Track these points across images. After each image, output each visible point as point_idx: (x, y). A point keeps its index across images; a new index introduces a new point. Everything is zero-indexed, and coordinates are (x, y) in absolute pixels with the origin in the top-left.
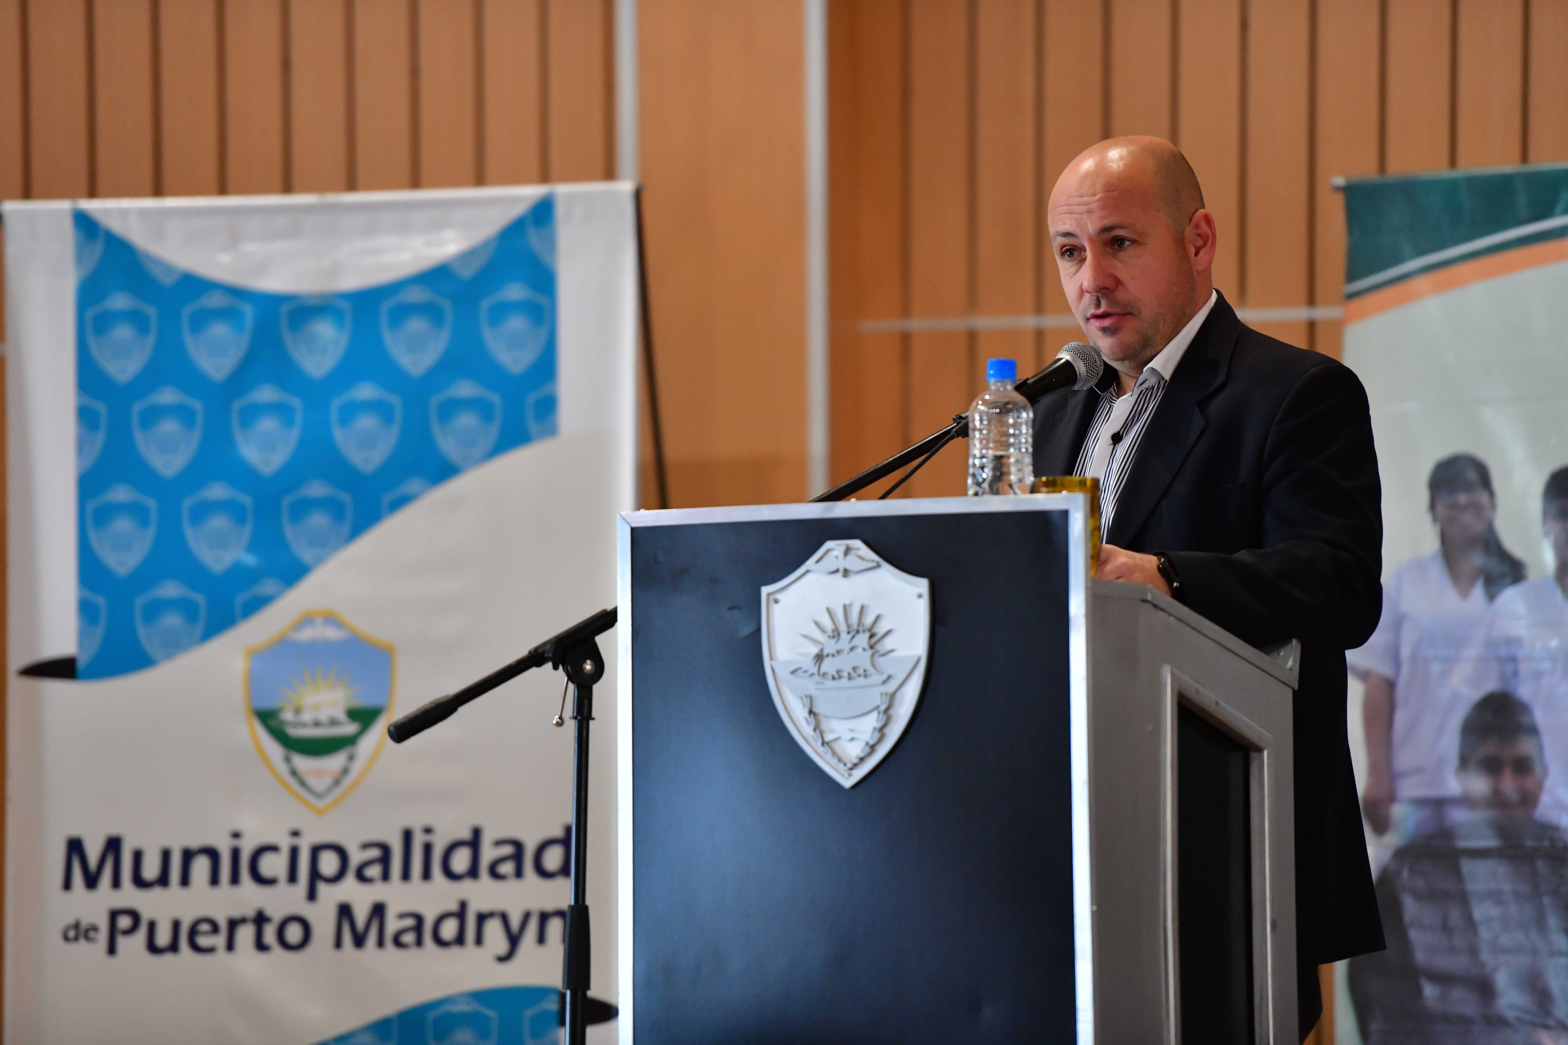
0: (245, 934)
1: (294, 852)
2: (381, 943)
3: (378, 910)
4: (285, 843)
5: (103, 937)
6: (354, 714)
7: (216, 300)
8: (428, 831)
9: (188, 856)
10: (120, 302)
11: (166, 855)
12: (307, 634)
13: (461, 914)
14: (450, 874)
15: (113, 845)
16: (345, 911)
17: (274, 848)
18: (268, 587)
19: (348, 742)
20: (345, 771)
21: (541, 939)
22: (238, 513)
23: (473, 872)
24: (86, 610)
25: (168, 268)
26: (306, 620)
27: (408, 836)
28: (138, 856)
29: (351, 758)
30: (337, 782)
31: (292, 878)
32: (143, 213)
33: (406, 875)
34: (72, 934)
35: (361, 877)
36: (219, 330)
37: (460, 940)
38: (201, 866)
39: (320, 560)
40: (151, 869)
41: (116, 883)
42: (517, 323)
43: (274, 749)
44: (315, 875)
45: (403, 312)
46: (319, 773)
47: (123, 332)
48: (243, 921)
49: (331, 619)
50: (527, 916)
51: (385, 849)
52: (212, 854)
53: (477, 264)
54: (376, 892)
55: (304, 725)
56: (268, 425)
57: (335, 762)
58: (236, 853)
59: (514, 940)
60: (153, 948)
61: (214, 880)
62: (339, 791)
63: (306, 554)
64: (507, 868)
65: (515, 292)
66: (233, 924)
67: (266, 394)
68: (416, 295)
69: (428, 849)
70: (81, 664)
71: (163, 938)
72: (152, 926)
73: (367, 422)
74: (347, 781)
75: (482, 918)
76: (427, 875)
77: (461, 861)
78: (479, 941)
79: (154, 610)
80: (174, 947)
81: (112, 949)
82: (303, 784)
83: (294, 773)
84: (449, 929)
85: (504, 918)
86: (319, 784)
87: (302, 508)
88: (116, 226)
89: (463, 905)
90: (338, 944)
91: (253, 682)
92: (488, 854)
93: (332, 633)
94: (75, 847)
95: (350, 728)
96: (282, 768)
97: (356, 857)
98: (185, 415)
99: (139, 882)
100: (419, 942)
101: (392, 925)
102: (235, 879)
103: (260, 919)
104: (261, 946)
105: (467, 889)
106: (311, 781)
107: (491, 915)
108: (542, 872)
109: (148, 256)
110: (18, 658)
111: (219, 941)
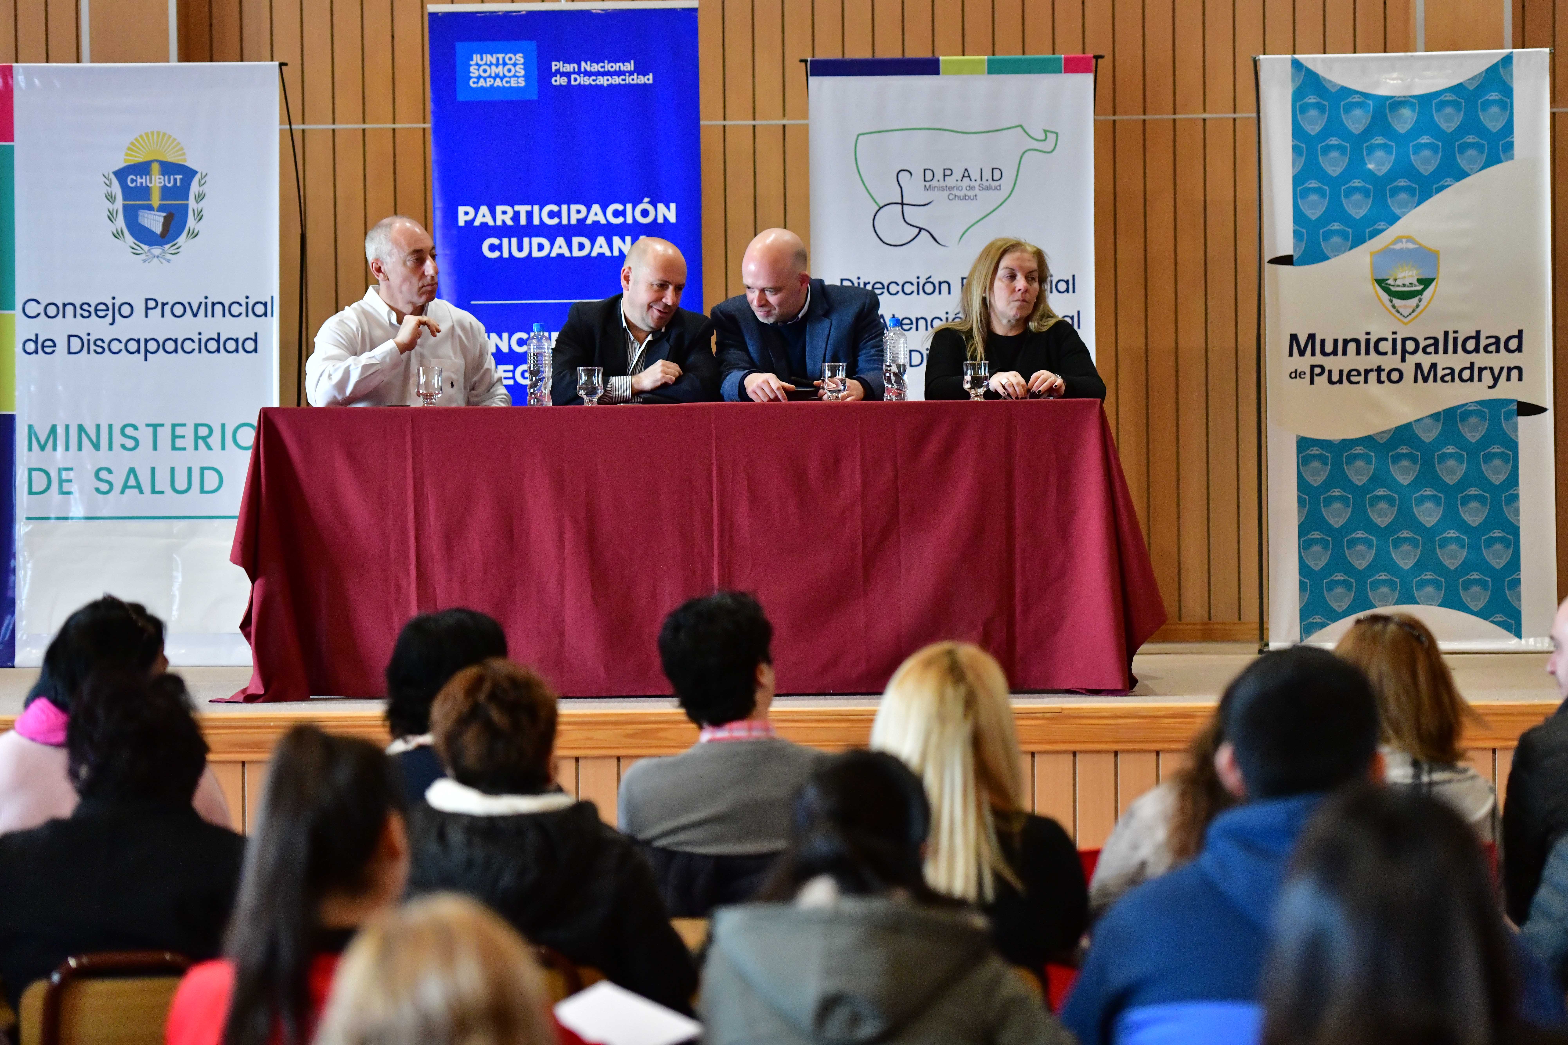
0: (1373, 376)
1: (1394, 340)
2: (1435, 380)
3: (1434, 366)
4: (1390, 337)
5: (1308, 376)
6: (1420, 281)
7: (1356, 99)
8: (1456, 332)
9: (1346, 342)
10: (1312, 99)
11: (1336, 341)
12: (1398, 246)
13: (1471, 367)
14: (1465, 351)
15: (1312, 337)
16: (1418, 366)
17: (1386, 339)
18: (1381, 225)
19: (1420, 292)
20: (1417, 306)
21: (1508, 379)
22: (1366, 193)
23: (1477, 350)
24: (1297, 234)
25: (1334, 85)
26: (1399, 240)
27: (1446, 334)
28: (1323, 342)
29: (1420, 300)
30: (1413, 311)
31: (1394, 352)
32: (1323, 60)
33: (1446, 351)
34: (1293, 375)
35: (1424, 351)
36: (1357, 112)
37: (1471, 379)
38: (1352, 346)
39: (1405, 214)
40: (1329, 348)
41: (1313, 354)
42: (1495, 110)
43: (1385, 297)
44: (1404, 351)
45: (1442, 105)
46: (1405, 307)
47: (1313, 113)
48: (1372, 370)
49: (1410, 239)
50: (1502, 369)
51: (1436, 340)
52: (1357, 341)
53: (1476, 84)
54: (1433, 358)
55: (1398, 286)
56: (1379, 154)
57: (1414, 302)
58: (1368, 341)
59: (1496, 380)
60: (1330, 381)
61: (1358, 353)
62: (1413, 315)
63: (1398, 211)
64: (1492, 348)
65: (1494, 96)
66: (1367, 372)
67: (1379, 140)
68: (1449, 97)
69: (1455, 340)
70: (1295, 258)
71: (1335, 378)
72: (1330, 372)
73: (1426, 153)
74: (1418, 310)
75: (1481, 370)
76: (1455, 351)
77: (1471, 345)
78: (1480, 380)
79: (1328, 236)
80: (1340, 381)
81: (1312, 382)
82: (1398, 311)
83: (1394, 307)
84: (1466, 374)
85: (1491, 369)
86: (1406, 312)
87: (1395, 191)
88: (1310, 66)
89: (1472, 364)
90: (1416, 381)
91: (1374, 267)
92: (1483, 342)
93: (1411, 246)
94: (1294, 338)
95: (1420, 287)
96: (1389, 305)
97: (1422, 344)
98: (1341, 148)
99: (1324, 353)
100: (1453, 380)
101: (1440, 373)
102: (1367, 353)
103: (1379, 370)
104: (1379, 381)
105: (1473, 357)
106: (1401, 310)
107: (1486, 368)
108: (1508, 350)
109: (1324, 79)
110: (1268, 256)
111: (1361, 379)
